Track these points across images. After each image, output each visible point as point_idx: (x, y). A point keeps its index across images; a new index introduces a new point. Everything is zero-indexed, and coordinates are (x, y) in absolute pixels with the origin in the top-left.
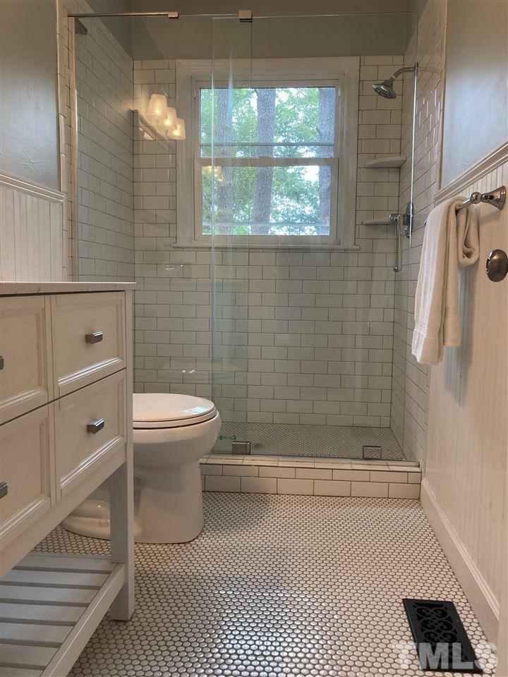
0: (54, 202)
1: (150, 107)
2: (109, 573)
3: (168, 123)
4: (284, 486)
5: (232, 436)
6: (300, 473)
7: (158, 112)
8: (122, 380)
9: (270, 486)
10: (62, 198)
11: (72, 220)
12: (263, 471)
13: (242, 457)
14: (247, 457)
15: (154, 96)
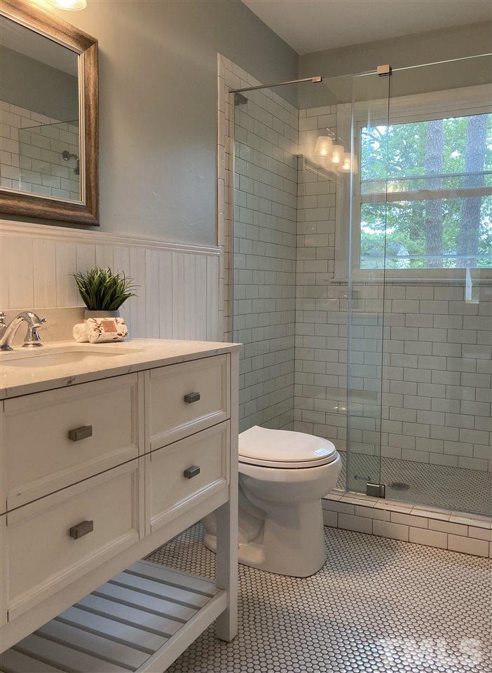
0: (211, 255)
1: (316, 149)
2: (212, 596)
3: (336, 159)
4: (416, 535)
5: (367, 477)
6: (432, 524)
7: (324, 152)
8: (226, 430)
9: (401, 532)
10: (218, 251)
11: (229, 268)
12: (394, 517)
13: (376, 499)
14: (381, 500)
15: (320, 138)
